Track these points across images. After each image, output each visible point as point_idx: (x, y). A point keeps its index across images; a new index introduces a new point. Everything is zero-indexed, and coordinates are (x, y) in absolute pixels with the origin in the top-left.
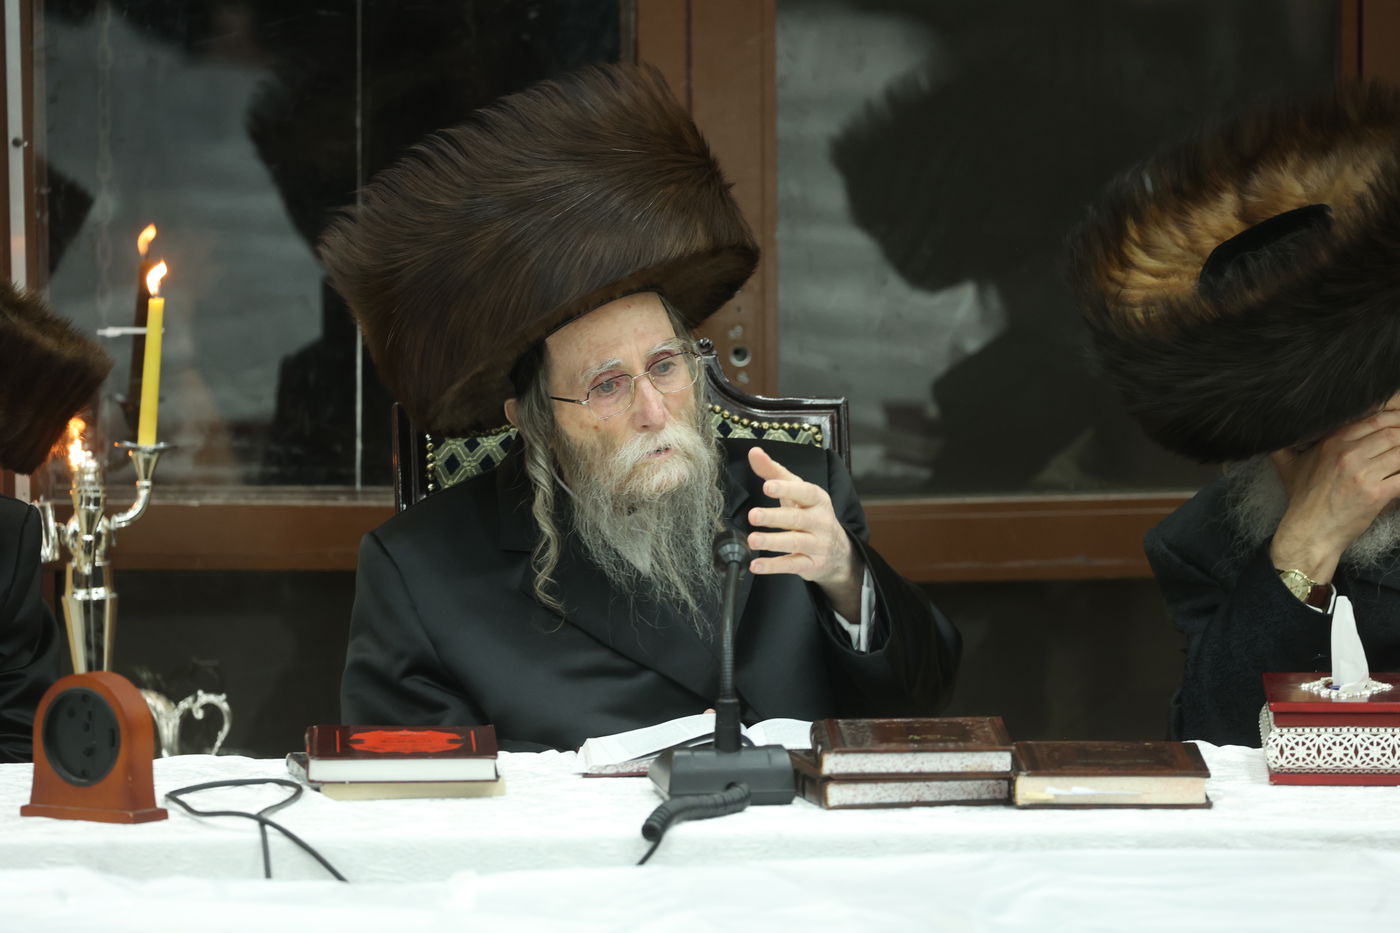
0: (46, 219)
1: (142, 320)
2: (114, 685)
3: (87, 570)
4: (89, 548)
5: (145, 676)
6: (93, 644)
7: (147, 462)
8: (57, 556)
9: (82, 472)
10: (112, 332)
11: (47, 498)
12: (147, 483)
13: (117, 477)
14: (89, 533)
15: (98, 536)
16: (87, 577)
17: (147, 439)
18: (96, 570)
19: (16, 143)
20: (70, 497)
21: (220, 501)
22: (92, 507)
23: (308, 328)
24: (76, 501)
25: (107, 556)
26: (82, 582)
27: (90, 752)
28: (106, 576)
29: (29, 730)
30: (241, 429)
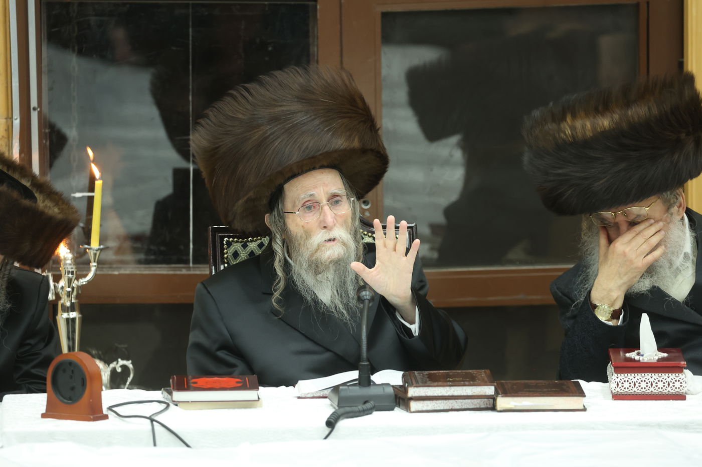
0: (48, 143)
1: (92, 189)
2: (84, 359)
3: (68, 304)
4: (69, 294)
5: (94, 352)
6: (71, 338)
7: (95, 255)
8: (54, 298)
9: (65, 259)
10: (78, 195)
11: (49, 271)
12: (95, 264)
13: (82, 262)
14: (69, 287)
15: (73, 288)
16: (68, 307)
17: (95, 244)
18: (72, 304)
19: (34, 109)
20: (60, 271)
21: (127, 272)
22: (70, 276)
23: (166, 189)
24: (63, 273)
25: (77, 297)
26: (66, 309)
27: (73, 389)
28: (76, 307)
29: (45, 379)
30: (136, 238)
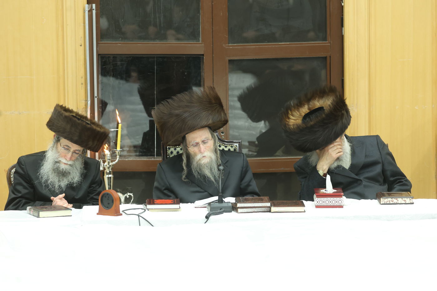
1: (117, 128)
2: (113, 192)
3: (108, 172)
4: (108, 168)
5: (118, 190)
6: (109, 185)
7: (119, 153)
8: (103, 169)
9: (107, 154)
10: (112, 130)
11: (101, 159)
12: (119, 156)
13: (113, 155)
14: (108, 165)
17: (118, 148)
18: (110, 171)
19: (96, 97)
21: (131, 160)
22: (109, 161)
23: (147, 128)
24: (106, 160)
25: (112, 169)
26: (107, 174)
27: (109, 204)
28: (112, 173)
29: (98, 200)
30: (135, 147)
